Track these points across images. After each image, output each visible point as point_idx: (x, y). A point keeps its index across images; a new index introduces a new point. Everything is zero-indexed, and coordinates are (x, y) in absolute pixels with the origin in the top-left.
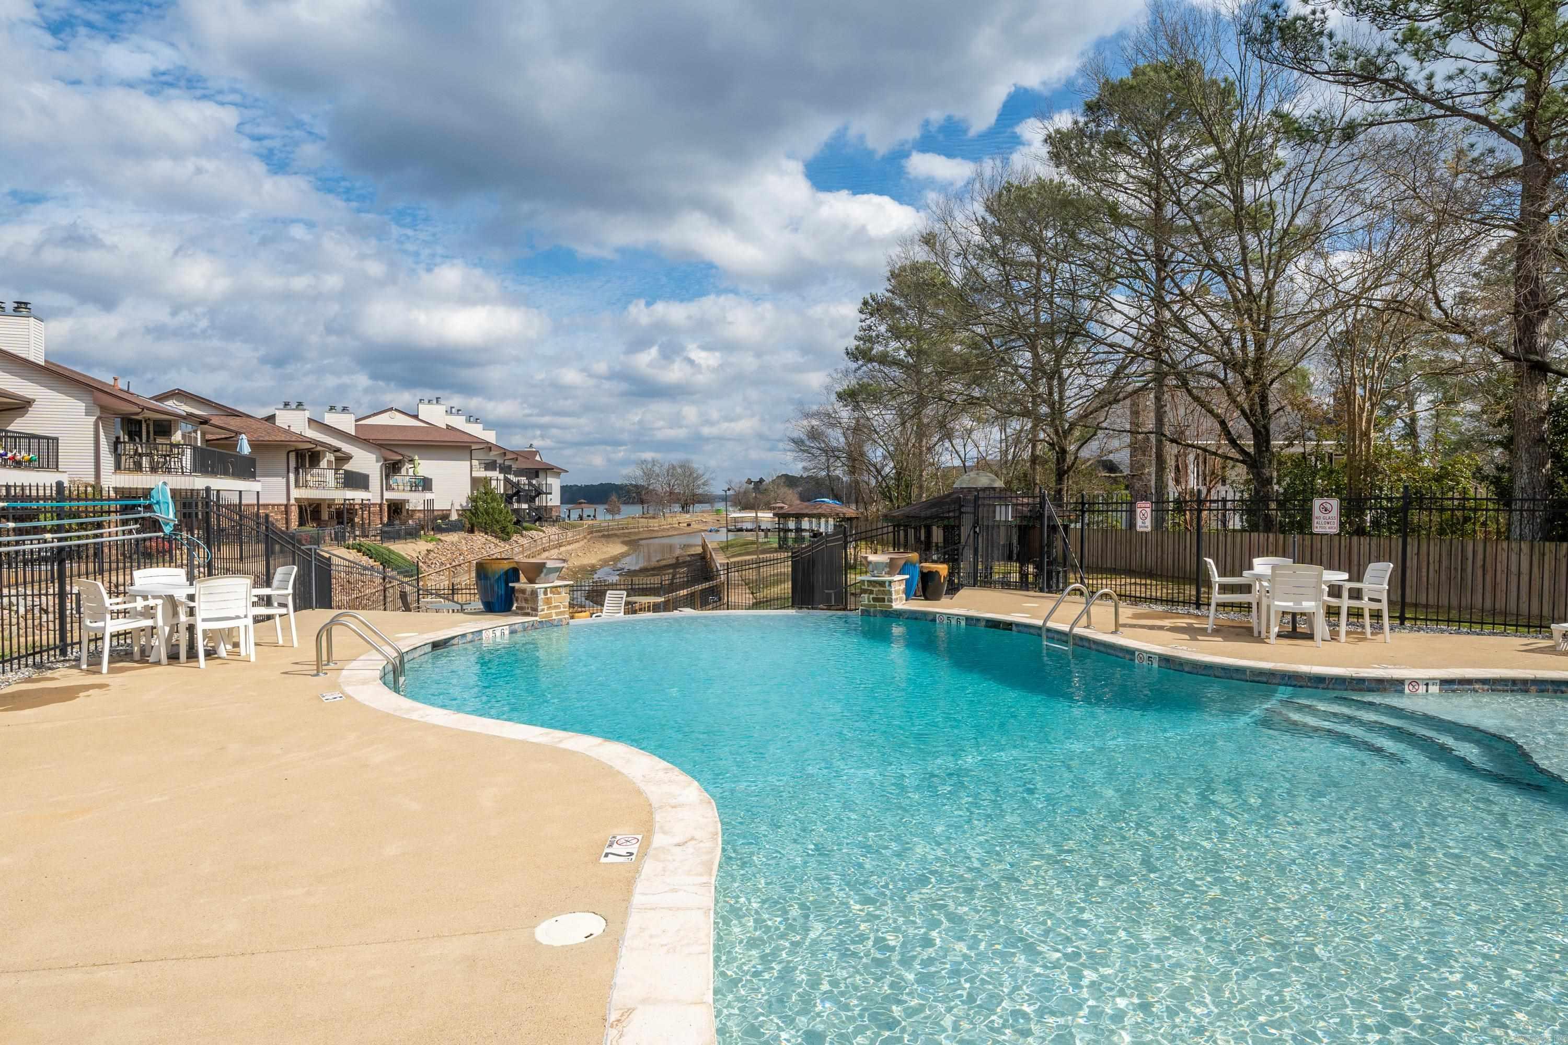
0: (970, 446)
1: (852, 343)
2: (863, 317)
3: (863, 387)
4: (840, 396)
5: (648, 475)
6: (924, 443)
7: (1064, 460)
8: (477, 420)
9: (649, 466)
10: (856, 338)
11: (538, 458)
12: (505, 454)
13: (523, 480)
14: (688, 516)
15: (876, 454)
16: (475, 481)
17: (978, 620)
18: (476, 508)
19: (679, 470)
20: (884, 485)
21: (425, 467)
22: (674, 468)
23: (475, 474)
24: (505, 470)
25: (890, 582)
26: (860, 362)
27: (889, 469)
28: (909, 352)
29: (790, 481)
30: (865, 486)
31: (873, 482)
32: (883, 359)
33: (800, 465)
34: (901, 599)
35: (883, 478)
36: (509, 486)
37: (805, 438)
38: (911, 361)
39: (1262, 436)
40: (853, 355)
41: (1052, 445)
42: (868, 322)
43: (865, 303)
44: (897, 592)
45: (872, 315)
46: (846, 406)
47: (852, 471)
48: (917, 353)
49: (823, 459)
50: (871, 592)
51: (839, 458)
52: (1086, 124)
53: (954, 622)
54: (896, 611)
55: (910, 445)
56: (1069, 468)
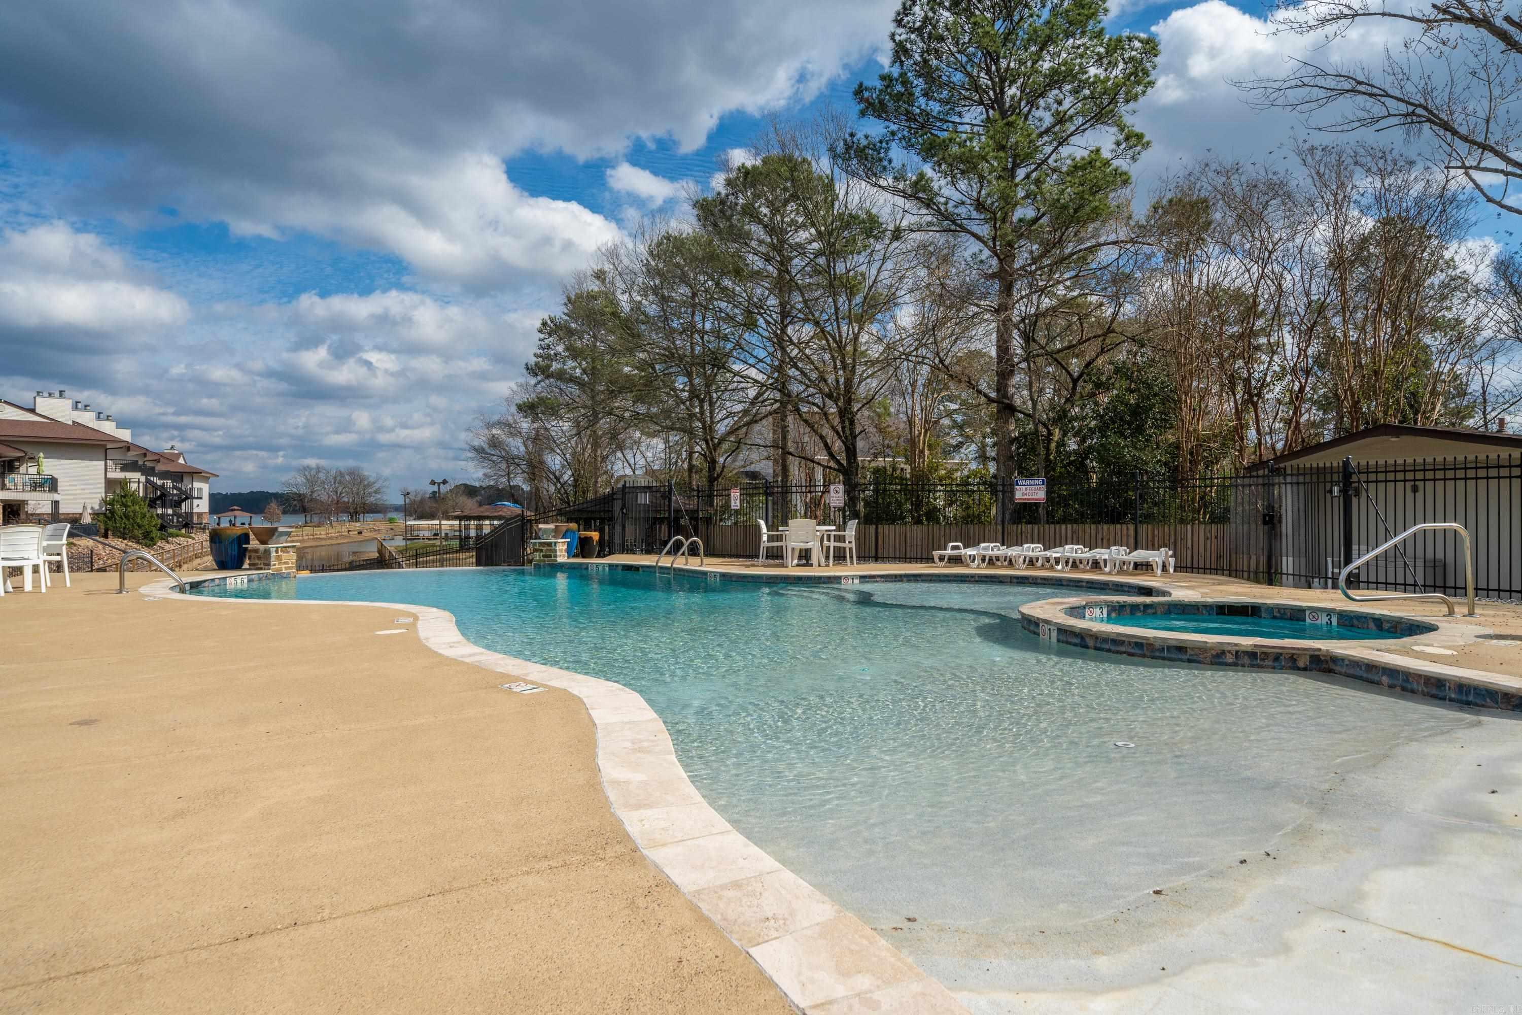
0: (638, 456)
1: (533, 360)
2: (542, 336)
3: (542, 401)
4: (520, 408)
5: (312, 482)
6: (599, 452)
7: (714, 469)
8: (108, 418)
9: (313, 473)
10: (535, 355)
11: (181, 461)
12: (145, 455)
13: (169, 483)
14: (358, 524)
15: (554, 461)
16: (110, 484)
17: (617, 566)
18: (112, 512)
19: (347, 478)
20: (563, 491)
21: (50, 466)
22: (342, 474)
23: (111, 475)
24: (148, 471)
25: (555, 543)
26: (539, 378)
27: (567, 476)
28: (584, 371)
29: (470, 491)
30: (545, 492)
31: (552, 489)
32: (560, 376)
33: (480, 474)
34: (564, 556)
35: (562, 485)
36: (150, 489)
37: (486, 446)
38: (586, 379)
39: (851, 452)
40: (533, 370)
41: (705, 456)
42: (547, 341)
43: (544, 324)
44: (561, 551)
45: (550, 335)
46: (526, 417)
47: (532, 477)
48: (593, 372)
49: (504, 466)
50: (541, 551)
51: (518, 465)
52: (727, 195)
53: (601, 569)
54: (560, 563)
55: (587, 455)
56: (719, 476)
